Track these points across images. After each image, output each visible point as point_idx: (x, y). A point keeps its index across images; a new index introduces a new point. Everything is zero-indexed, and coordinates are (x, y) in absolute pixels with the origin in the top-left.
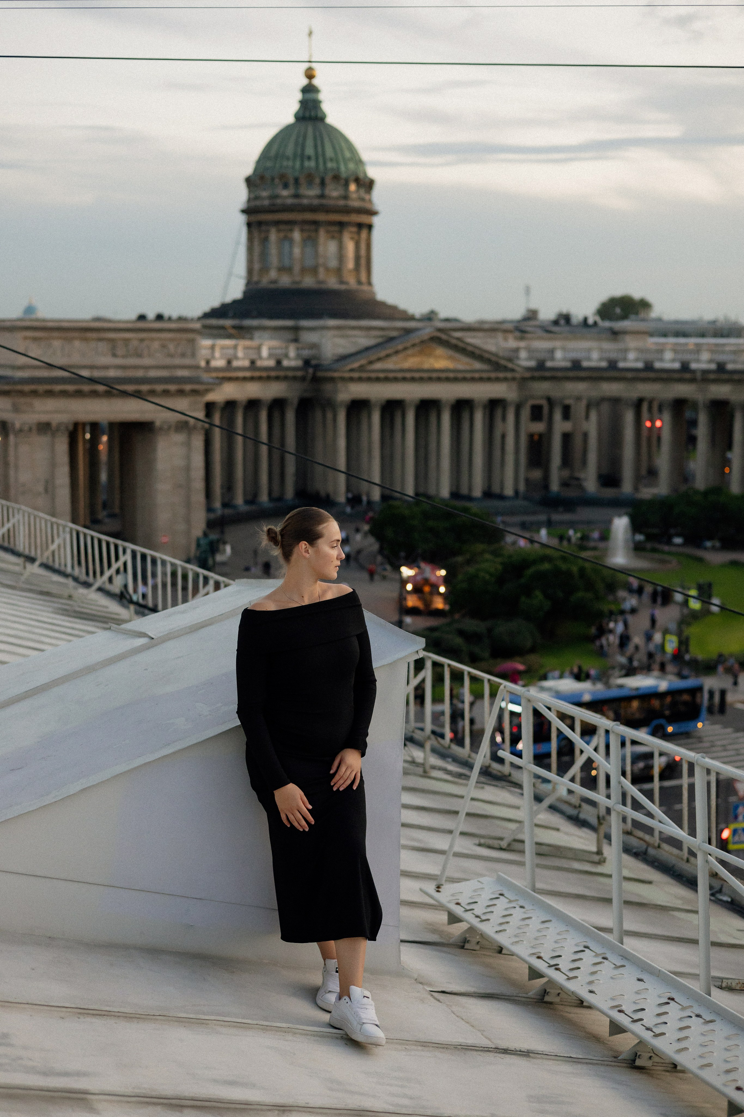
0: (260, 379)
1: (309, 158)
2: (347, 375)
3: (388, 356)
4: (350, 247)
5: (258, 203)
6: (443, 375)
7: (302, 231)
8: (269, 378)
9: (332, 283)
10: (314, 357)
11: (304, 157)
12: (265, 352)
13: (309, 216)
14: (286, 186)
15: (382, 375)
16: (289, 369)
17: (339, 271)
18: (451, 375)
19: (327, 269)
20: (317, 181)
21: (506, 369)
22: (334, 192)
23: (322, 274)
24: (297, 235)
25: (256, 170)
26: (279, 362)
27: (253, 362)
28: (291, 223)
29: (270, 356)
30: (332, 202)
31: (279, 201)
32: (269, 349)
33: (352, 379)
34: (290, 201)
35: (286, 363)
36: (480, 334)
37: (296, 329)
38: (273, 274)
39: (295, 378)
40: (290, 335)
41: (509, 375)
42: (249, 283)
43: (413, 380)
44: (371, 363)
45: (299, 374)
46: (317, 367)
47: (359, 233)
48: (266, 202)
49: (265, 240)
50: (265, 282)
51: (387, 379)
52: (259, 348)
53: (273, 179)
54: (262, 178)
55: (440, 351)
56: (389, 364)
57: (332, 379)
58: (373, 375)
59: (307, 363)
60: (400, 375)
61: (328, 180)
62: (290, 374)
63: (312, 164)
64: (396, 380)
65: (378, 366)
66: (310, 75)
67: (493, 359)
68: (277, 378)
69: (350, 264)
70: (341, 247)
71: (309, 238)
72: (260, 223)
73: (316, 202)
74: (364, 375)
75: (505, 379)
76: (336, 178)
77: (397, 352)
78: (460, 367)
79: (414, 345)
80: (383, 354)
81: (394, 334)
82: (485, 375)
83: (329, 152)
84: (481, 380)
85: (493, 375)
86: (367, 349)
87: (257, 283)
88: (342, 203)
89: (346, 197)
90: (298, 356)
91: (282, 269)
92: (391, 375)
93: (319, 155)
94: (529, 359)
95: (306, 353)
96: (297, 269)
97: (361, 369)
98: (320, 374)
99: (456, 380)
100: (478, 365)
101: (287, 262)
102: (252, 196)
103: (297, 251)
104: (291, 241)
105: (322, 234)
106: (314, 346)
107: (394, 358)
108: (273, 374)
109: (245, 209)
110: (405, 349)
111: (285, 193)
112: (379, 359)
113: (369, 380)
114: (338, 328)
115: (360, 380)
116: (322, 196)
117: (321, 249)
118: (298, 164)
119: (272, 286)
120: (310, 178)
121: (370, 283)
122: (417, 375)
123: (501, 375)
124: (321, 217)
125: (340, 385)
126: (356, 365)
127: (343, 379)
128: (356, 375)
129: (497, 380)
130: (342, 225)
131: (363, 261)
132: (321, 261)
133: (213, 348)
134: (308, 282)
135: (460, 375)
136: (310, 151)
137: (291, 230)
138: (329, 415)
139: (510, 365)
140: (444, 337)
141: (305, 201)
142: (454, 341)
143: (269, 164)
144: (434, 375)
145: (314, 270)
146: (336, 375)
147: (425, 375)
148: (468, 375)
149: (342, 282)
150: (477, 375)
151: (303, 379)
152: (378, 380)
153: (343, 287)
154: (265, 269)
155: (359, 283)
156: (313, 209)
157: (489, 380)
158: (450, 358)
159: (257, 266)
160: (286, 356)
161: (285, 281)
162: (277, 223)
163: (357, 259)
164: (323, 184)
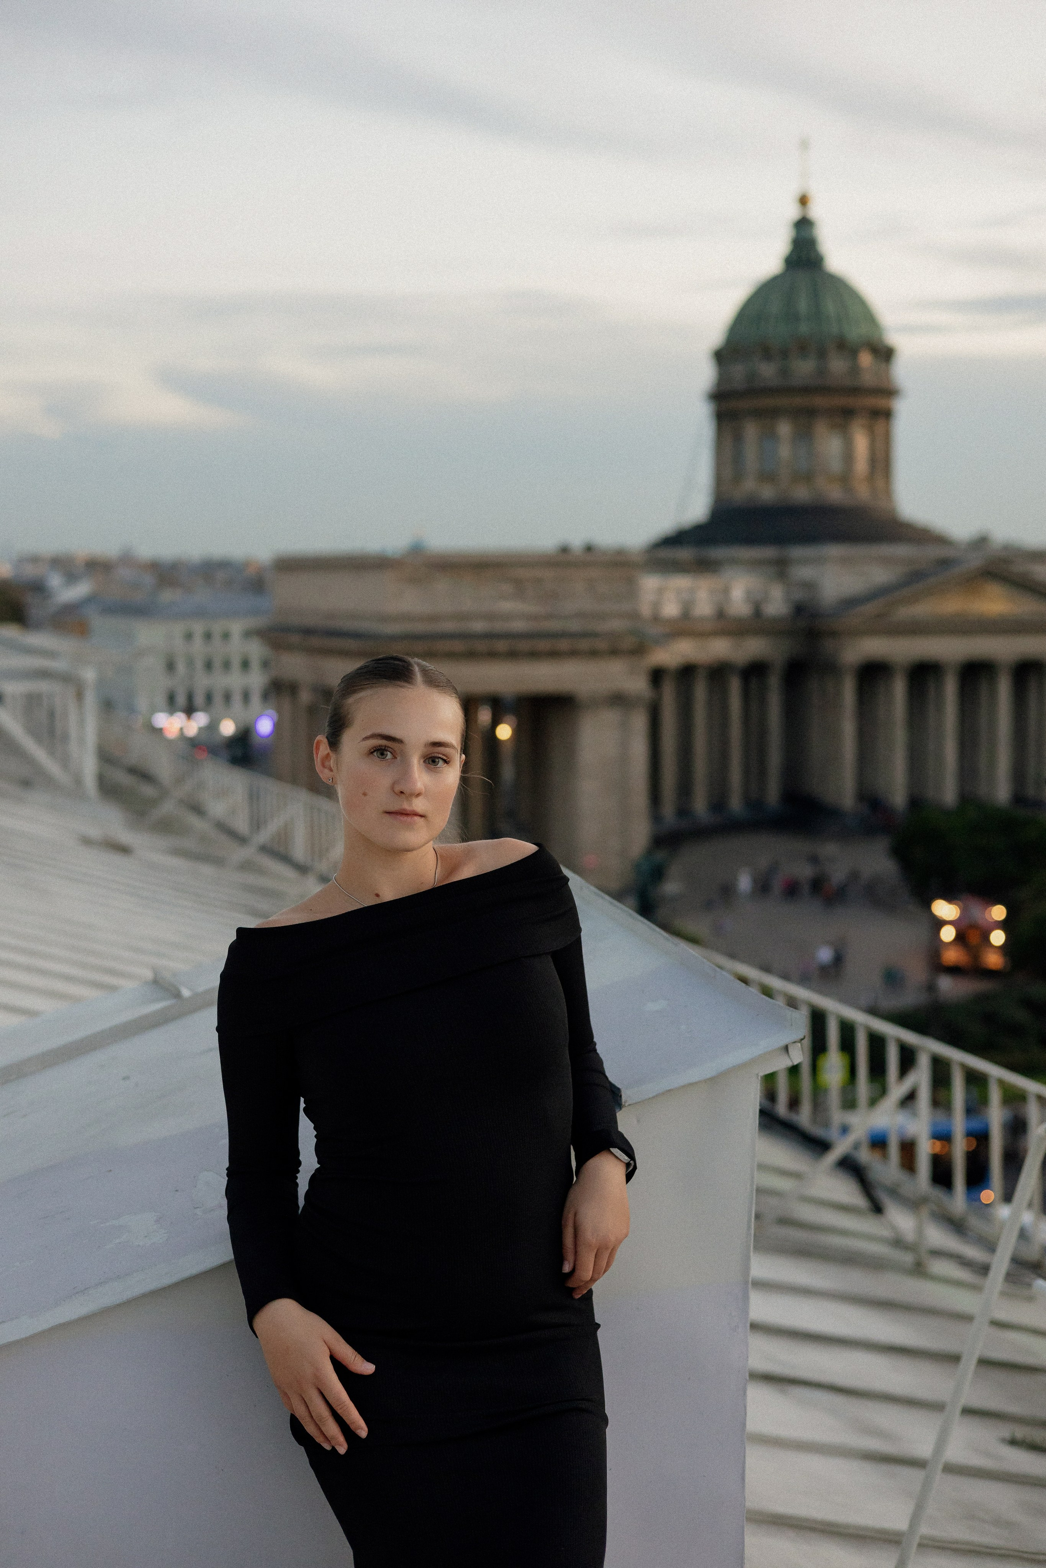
0: (731, 633)
2: (859, 626)
3: (917, 599)
4: (861, 443)
5: (732, 385)
6: (1000, 625)
7: (791, 422)
8: (743, 632)
9: (835, 494)
10: (808, 601)
12: (737, 594)
13: (801, 401)
14: (769, 359)
15: (908, 627)
16: (773, 618)
17: (845, 478)
18: (1012, 625)
19: (830, 478)
20: (814, 351)
22: (837, 365)
23: (820, 482)
24: (784, 429)
25: (728, 339)
26: (758, 609)
27: (719, 609)
28: (776, 411)
29: (747, 599)
30: (835, 382)
31: (759, 382)
32: (744, 590)
33: (864, 632)
34: (775, 381)
35: (768, 610)
37: (784, 562)
38: (751, 484)
39: (780, 634)
40: (772, 570)
42: (717, 497)
43: (956, 632)
44: (893, 608)
45: (789, 625)
46: (814, 617)
47: (876, 422)
48: (742, 384)
49: (738, 438)
50: (739, 495)
51: (916, 632)
52: (728, 590)
53: (751, 352)
54: (738, 350)
55: (994, 589)
56: (919, 611)
57: (835, 636)
58: (899, 625)
59: (800, 609)
60: (934, 626)
61: (830, 349)
62: (775, 626)
63: (805, 328)
64: (928, 632)
65: (903, 613)
66: (803, 201)
68: (756, 633)
69: (863, 467)
70: (848, 445)
71: (803, 432)
72: (735, 413)
73: (812, 381)
74: (883, 626)
76: (841, 345)
77: (932, 591)
79: (957, 583)
80: (908, 595)
81: (926, 567)
86: (887, 590)
87: (730, 497)
88: (848, 381)
89: (855, 371)
90: (786, 601)
91: (764, 477)
92: (921, 626)
93: (817, 314)
95: (799, 595)
96: (784, 476)
97: (878, 618)
98: (819, 626)
99: (1020, 632)
101: (769, 467)
102: (724, 375)
103: (784, 451)
104: (776, 437)
105: (822, 426)
106: (808, 585)
107: (926, 602)
108: (751, 625)
109: (712, 393)
110: (943, 588)
111: (768, 369)
112: (906, 604)
114: (847, 559)
115: (878, 632)
116: (821, 372)
117: (819, 446)
118: (788, 329)
119: (750, 503)
120: (803, 348)
121: (889, 493)
122: (960, 626)
124: (819, 401)
125: (847, 641)
126: (869, 612)
127: (854, 632)
128: (869, 626)
130: (849, 412)
131: (881, 465)
132: (819, 464)
133: (661, 591)
134: (801, 494)
136: (802, 307)
137: (777, 422)
138: (831, 685)
140: (999, 569)
141: (797, 381)
142: (1015, 578)
143: (748, 330)
144: (986, 625)
145: (808, 477)
146: (841, 627)
147: (972, 626)
148: (1039, 625)
149: (851, 493)
151: (794, 633)
152: (904, 632)
153: (852, 501)
154: (738, 476)
155: (876, 494)
156: (806, 390)
158: (1010, 600)
159: (728, 472)
160: (768, 599)
161: (767, 494)
162: (756, 413)
163: (873, 461)
164: (822, 354)
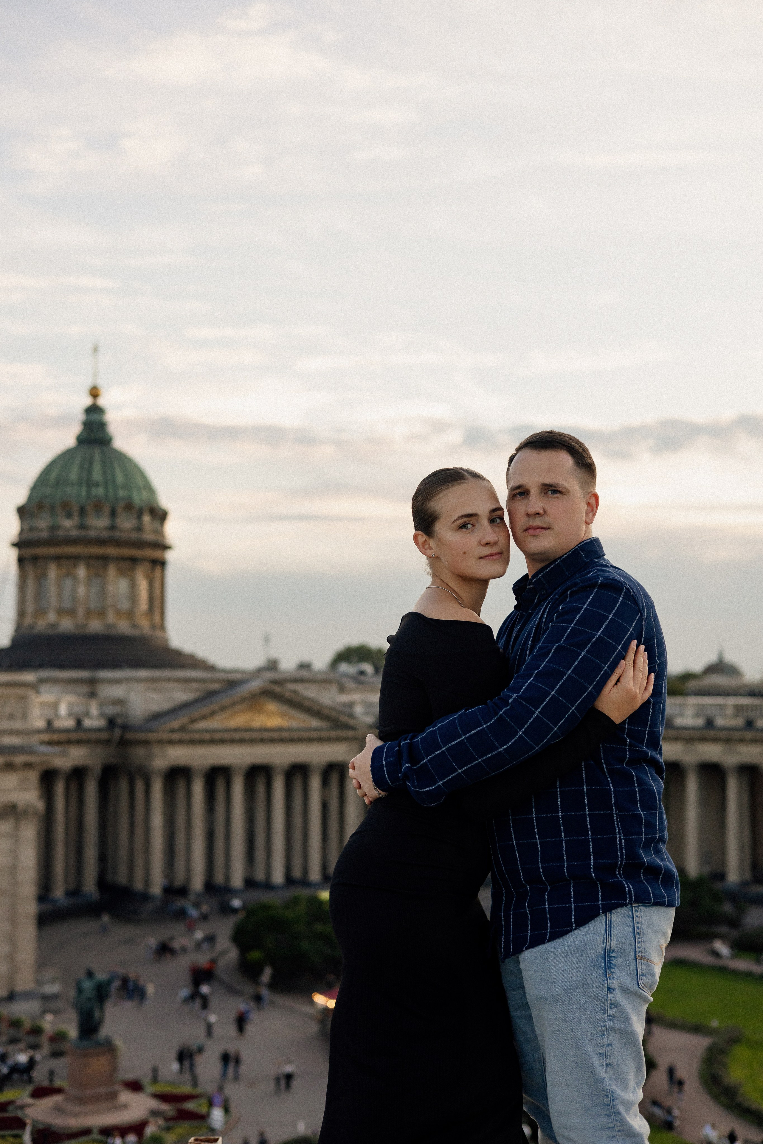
0: (59, 743)
1: (97, 485)
2: (165, 736)
3: (213, 713)
4: (143, 586)
5: (35, 535)
6: (277, 735)
7: (88, 567)
8: (69, 742)
9: (123, 627)
10: (119, 715)
11: (90, 484)
12: (63, 710)
13: (96, 550)
14: (69, 515)
15: (206, 736)
16: (92, 730)
17: (130, 614)
18: (286, 735)
19: (118, 613)
20: (107, 510)
21: (347, 727)
22: (126, 523)
23: (111, 617)
24: (81, 572)
25: (30, 498)
26: (79, 722)
27: (49, 723)
28: (75, 559)
29: (70, 715)
30: (123, 536)
31: (60, 533)
32: (70, 705)
33: (171, 742)
34: (74, 533)
35: (88, 723)
36: (313, 686)
37: (93, 682)
38: (52, 617)
39: (98, 742)
40: (85, 689)
41: (350, 733)
42: (19, 627)
43: (242, 741)
44: (193, 721)
45: (104, 736)
46: (126, 728)
47: (153, 570)
48: (45, 534)
49: (41, 578)
50: (41, 625)
51: (212, 742)
52: (55, 705)
53: (53, 508)
54: (40, 506)
55: (272, 706)
56: (214, 723)
57: (146, 743)
58: (196, 736)
59: (111, 722)
60: (227, 736)
61: (120, 509)
62: (94, 736)
63: (100, 491)
64: (222, 742)
65: (201, 725)
66: (94, 393)
67: (333, 714)
68: (78, 742)
69: (143, 605)
70: (133, 586)
71: (97, 575)
72: (35, 559)
73: (105, 534)
74: (186, 736)
75: (346, 739)
76: (129, 507)
77: (223, 709)
78: (294, 724)
79: (243, 700)
80: (206, 710)
81: (215, 686)
82: (324, 734)
83: (120, 479)
84: (320, 740)
85: (333, 734)
86: (185, 705)
87: (31, 627)
88: (134, 536)
89: (139, 529)
90: (101, 715)
91: (61, 612)
92: (217, 736)
93: (108, 481)
94: (366, 714)
95: (110, 710)
96: (81, 611)
97: (182, 729)
98: (129, 736)
99: (291, 741)
100: (314, 723)
101: (67, 604)
102: (26, 526)
103: (82, 591)
104: (75, 578)
105: (112, 571)
106: (119, 702)
107: (220, 717)
108: (74, 736)
109: (15, 543)
110: (234, 704)
111: (68, 523)
112: (204, 717)
113: (192, 742)
114: (152, 680)
115: (181, 742)
116: (112, 527)
117: (110, 589)
118: (83, 492)
119: (50, 632)
120: (98, 506)
121: (162, 627)
122: (247, 735)
123: (342, 733)
124: (111, 551)
125: (156, 750)
126: (175, 724)
127: (161, 742)
128: (176, 736)
129: (338, 740)
130: (134, 561)
131: (157, 603)
132: (110, 601)
134: (95, 626)
135: (296, 735)
136: (97, 475)
137: (75, 566)
138: (140, 786)
139: (351, 722)
140: (277, 689)
141: (93, 534)
142: (288, 695)
143: (48, 491)
144: (267, 735)
145: (102, 613)
146: (153, 736)
147: (256, 735)
148: (306, 735)
149: (134, 626)
150: (315, 734)
151: (107, 742)
152: (201, 742)
153: (136, 633)
154: (40, 612)
155: (153, 627)
156: (101, 542)
157: (329, 740)
158: (284, 715)
159: (30, 608)
160: (87, 714)
161: (67, 625)
162: (57, 558)
163: (151, 600)
164: (113, 514)
